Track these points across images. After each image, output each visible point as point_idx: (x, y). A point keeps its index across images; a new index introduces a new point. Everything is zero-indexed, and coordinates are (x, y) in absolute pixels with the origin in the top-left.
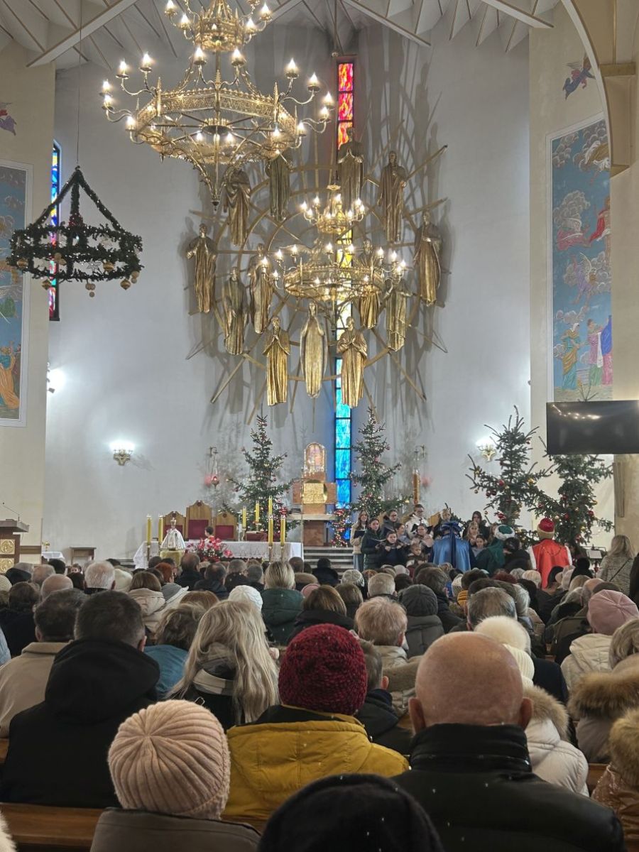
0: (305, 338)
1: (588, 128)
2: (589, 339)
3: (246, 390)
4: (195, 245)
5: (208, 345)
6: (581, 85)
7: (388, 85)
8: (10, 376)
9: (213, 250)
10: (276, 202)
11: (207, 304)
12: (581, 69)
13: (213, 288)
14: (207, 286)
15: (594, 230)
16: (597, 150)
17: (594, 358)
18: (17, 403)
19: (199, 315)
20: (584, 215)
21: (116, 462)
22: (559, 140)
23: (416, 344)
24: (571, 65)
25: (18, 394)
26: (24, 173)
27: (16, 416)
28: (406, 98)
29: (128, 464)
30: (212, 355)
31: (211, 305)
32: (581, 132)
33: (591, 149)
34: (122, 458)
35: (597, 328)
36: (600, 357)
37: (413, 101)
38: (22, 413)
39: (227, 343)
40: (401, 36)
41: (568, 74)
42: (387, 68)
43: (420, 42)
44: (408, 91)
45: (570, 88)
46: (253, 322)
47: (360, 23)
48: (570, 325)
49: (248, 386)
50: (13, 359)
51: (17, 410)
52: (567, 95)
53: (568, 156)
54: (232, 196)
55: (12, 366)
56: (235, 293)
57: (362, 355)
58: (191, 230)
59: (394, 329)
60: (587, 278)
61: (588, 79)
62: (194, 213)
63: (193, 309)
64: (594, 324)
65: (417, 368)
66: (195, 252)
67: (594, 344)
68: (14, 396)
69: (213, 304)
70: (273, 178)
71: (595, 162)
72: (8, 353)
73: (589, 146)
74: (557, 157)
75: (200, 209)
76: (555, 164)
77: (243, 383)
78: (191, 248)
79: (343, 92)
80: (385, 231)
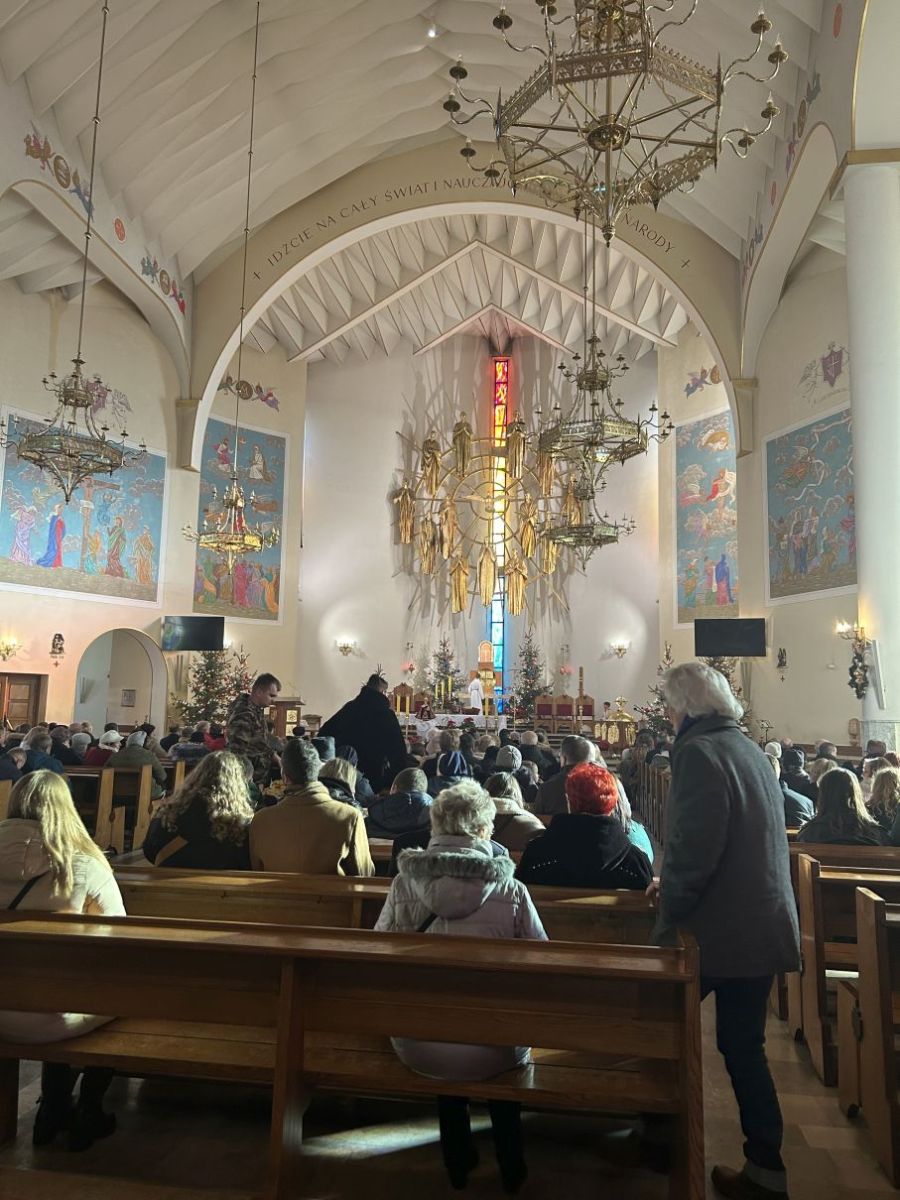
0: (481, 564)
1: (705, 420)
2: (706, 571)
3: (432, 600)
4: (400, 494)
5: (407, 568)
6: (699, 389)
7: (538, 381)
8: (272, 589)
9: (413, 497)
10: (460, 465)
11: (408, 537)
12: (699, 378)
13: (412, 527)
14: (409, 524)
15: (710, 493)
16: (712, 436)
17: (710, 584)
18: (277, 608)
19: (401, 546)
20: (701, 481)
21: (341, 653)
22: (681, 427)
23: (561, 570)
24: (691, 374)
25: (277, 602)
26: (284, 439)
27: (276, 619)
28: (554, 391)
29: (350, 655)
30: (410, 575)
31: (411, 537)
32: (699, 422)
33: (707, 435)
34: (345, 650)
35: (712, 563)
36: (715, 584)
37: (560, 393)
38: (280, 615)
39: (420, 564)
40: (550, 345)
41: (689, 381)
42: (538, 368)
43: (566, 351)
44: (556, 385)
45: (690, 390)
46: (442, 551)
47: (515, 334)
48: (690, 560)
49: (434, 597)
50: (275, 576)
51: (277, 613)
52: (688, 395)
53: (688, 439)
54: (428, 458)
55: (273, 582)
56: (429, 529)
57: (524, 577)
58: (396, 483)
59: (548, 558)
60: (704, 527)
61: (704, 385)
62: (399, 470)
63: (397, 539)
64: (710, 561)
65: (562, 587)
66: (400, 499)
67: (710, 575)
68: (275, 604)
69: (412, 537)
70: (458, 447)
71: (711, 444)
72: (271, 571)
73: (705, 433)
74: (680, 440)
75: (403, 468)
76: (678, 445)
77: (431, 595)
78: (397, 496)
79: (499, 383)
80: (541, 487)
